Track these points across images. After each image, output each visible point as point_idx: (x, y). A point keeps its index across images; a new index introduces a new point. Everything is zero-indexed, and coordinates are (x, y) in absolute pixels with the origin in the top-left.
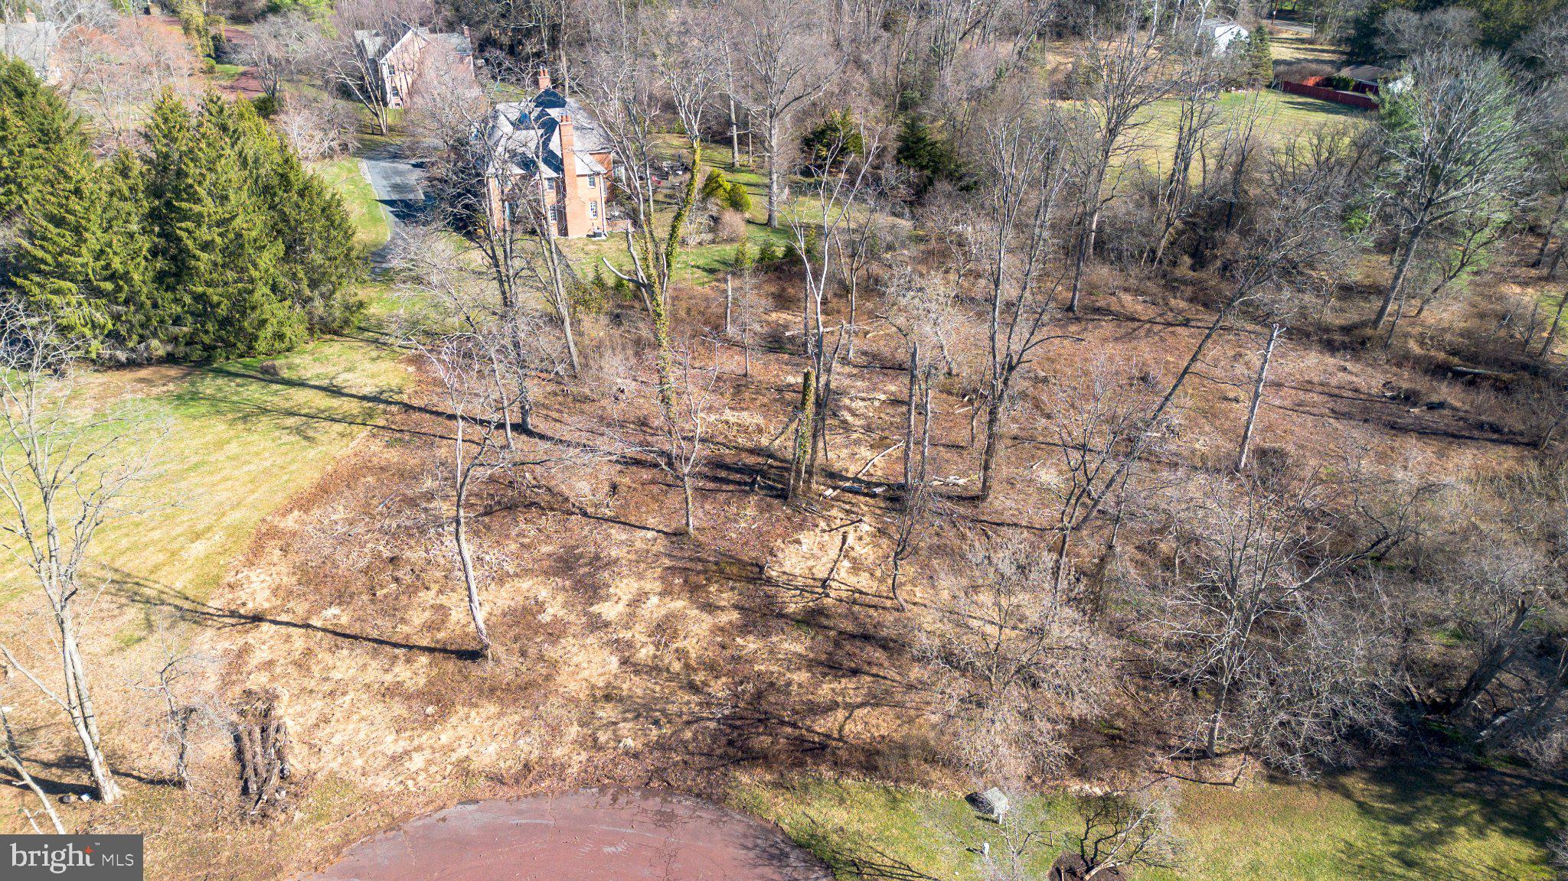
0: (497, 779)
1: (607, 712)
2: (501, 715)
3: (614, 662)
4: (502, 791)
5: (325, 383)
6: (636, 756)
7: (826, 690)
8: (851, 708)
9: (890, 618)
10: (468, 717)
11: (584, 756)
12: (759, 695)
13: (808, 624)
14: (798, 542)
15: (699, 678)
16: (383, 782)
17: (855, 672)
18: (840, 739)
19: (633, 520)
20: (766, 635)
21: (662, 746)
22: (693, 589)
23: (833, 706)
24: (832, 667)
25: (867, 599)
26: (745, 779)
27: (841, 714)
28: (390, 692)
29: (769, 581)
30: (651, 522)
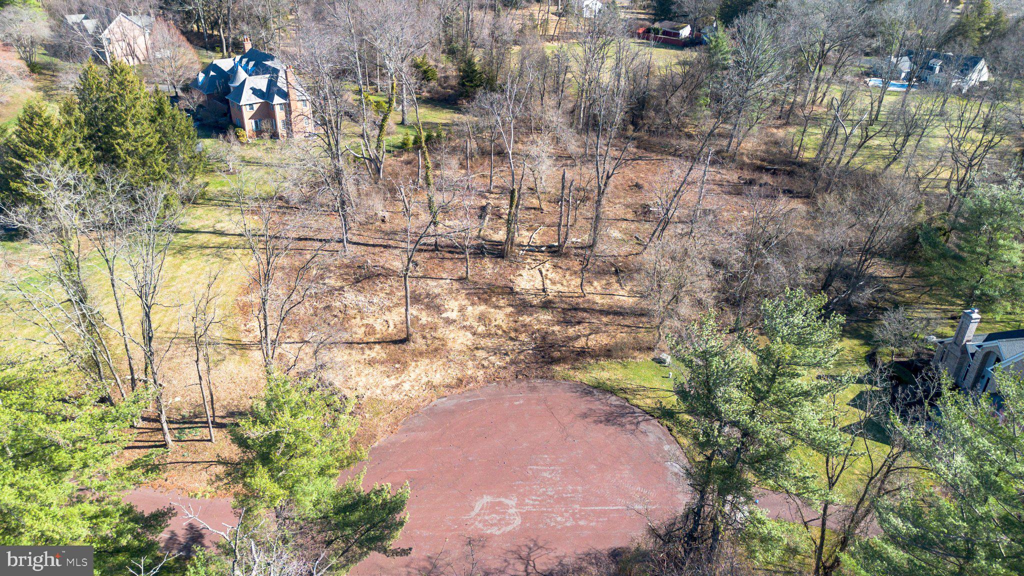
0: (449, 386)
1: (481, 354)
2: (432, 363)
3: (469, 336)
4: (454, 391)
5: (211, 230)
6: (505, 368)
7: (571, 331)
8: (587, 336)
9: (580, 300)
10: (417, 366)
11: (482, 372)
12: (544, 338)
13: (547, 308)
14: (520, 275)
15: (513, 335)
16: (396, 397)
17: (579, 323)
18: (588, 348)
19: (434, 276)
20: (531, 315)
21: (513, 362)
22: (486, 301)
23: (578, 337)
24: (568, 323)
25: (567, 294)
26: (558, 368)
27: (584, 339)
28: (371, 363)
29: (517, 293)
30: (444, 276)
